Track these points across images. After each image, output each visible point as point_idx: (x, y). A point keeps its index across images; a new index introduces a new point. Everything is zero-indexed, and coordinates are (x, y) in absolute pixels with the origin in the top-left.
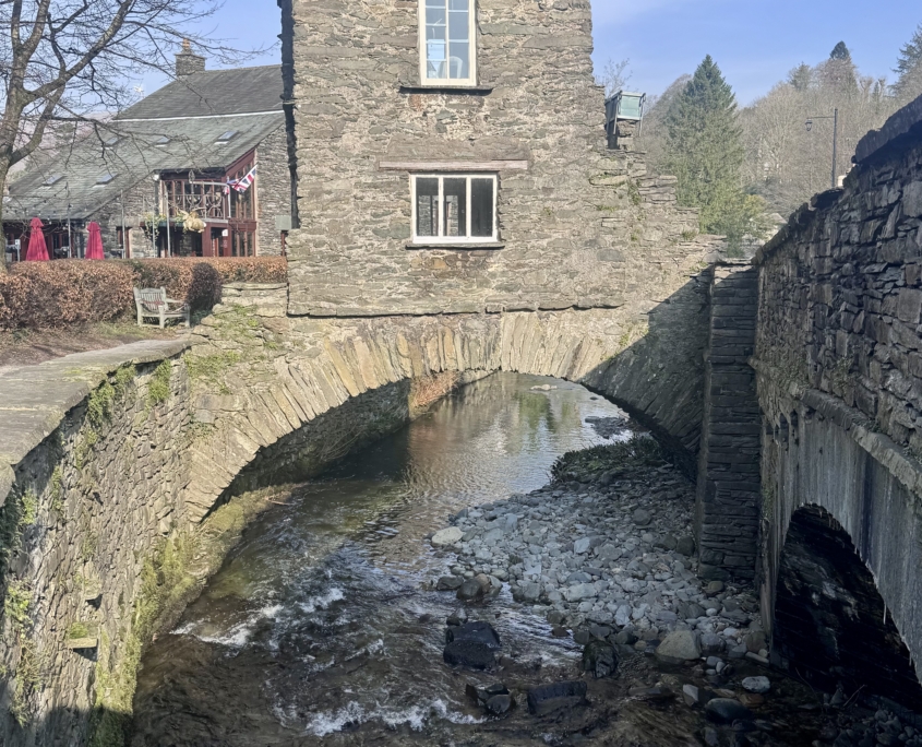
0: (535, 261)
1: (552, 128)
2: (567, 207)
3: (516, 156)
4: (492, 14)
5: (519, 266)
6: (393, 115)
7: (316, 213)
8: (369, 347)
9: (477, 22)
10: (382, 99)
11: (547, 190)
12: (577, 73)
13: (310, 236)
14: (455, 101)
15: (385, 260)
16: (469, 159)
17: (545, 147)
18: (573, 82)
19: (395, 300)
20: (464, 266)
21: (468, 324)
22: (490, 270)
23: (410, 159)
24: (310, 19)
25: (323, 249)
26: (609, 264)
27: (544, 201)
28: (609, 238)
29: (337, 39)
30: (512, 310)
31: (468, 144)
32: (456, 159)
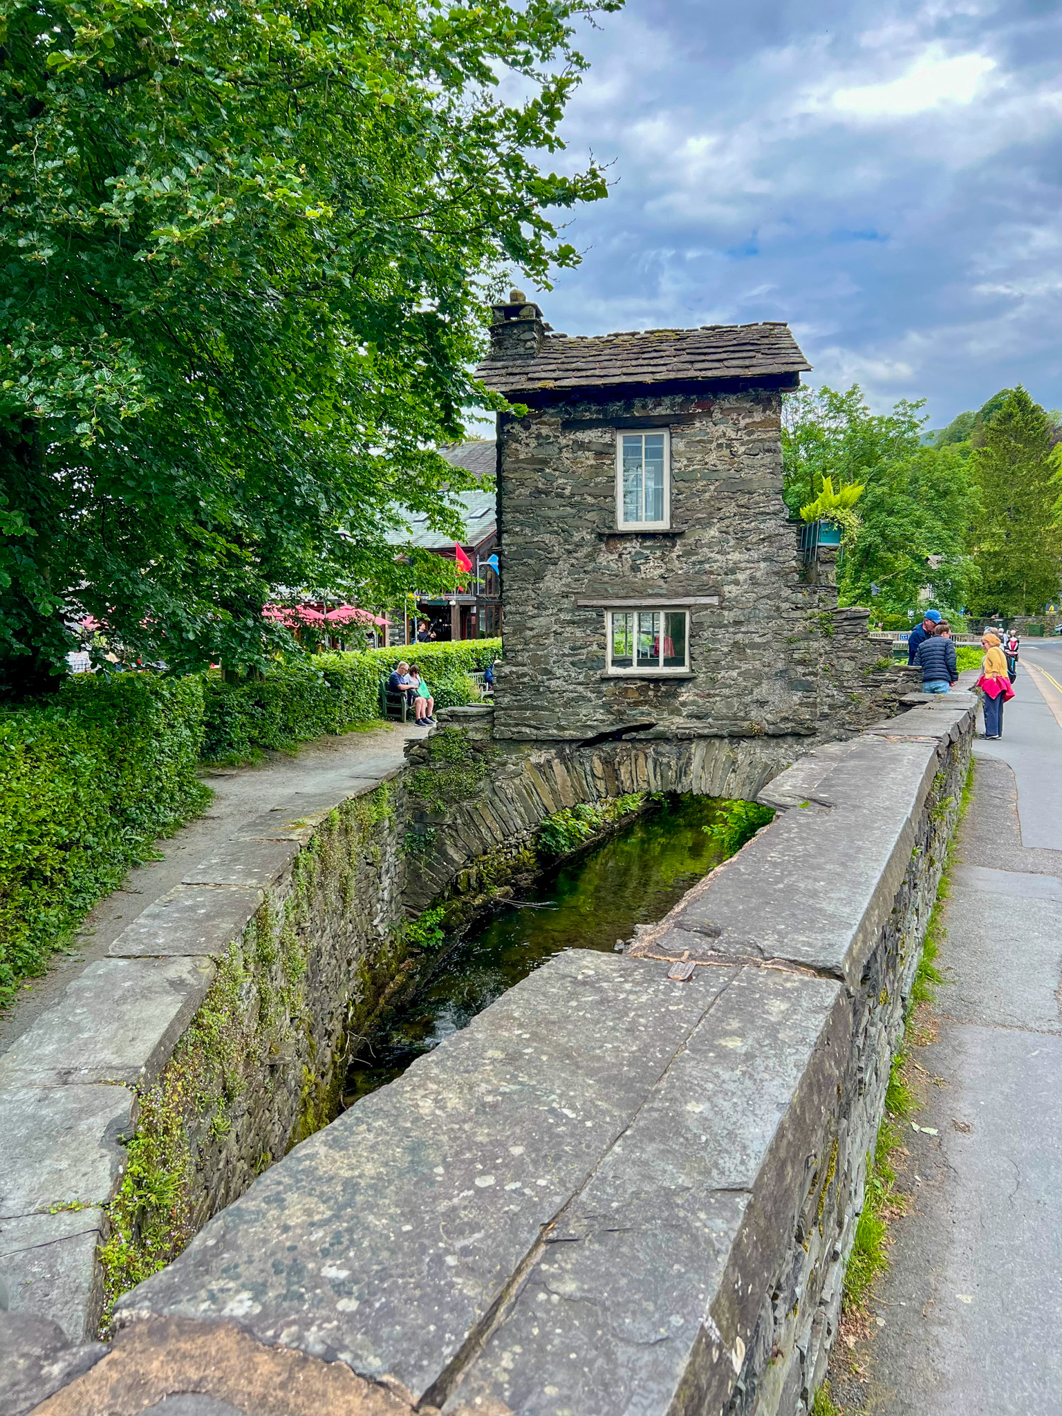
0: (726, 691)
1: (743, 565)
2: (758, 640)
3: (708, 592)
4: (685, 463)
5: (709, 695)
6: (591, 557)
7: (520, 647)
8: (567, 768)
9: (671, 470)
10: (579, 545)
11: (737, 623)
13: (514, 669)
14: (648, 543)
15: (580, 688)
16: (661, 596)
17: (736, 583)
18: (764, 521)
19: (590, 726)
20: (656, 696)
21: (660, 749)
22: (681, 699)
23: (606, 598)
24: (517, 475)
25: (526, 680)
26: (800, 694)
27: (735, 634)
28: (800, 669)
29: (540, 492)
30: (702, 737)
31: (661, 582)
32: (650, 596)
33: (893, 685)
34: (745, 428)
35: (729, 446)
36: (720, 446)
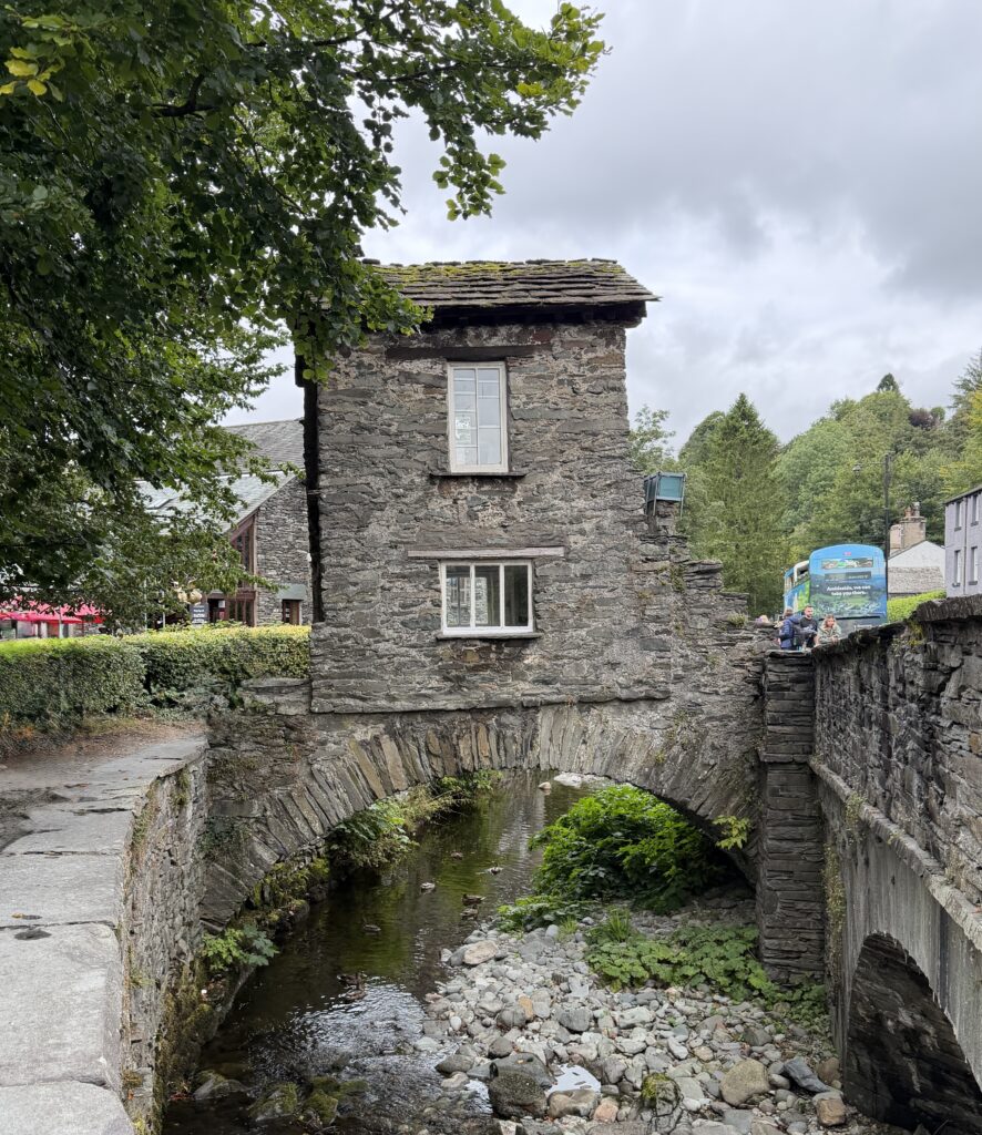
0: (575, 653)
1: (588, 513)
2: (607, 595)
3: (552, 543)
4: (524, 400)
5: (557, 657)
6: (423, 502)
7: (341, 605)
8: (398, 745)
9: (509, 407)
10: (410, 488)
11: (585, 577)
12: (614, 458)
13: (335, 630)
14: (486, 488)
15: (413, 652)
16: (502, 546)
17: (582, 532)
18: (610, 466)
19: (425, 696)
20: (498, 659)
21: (503, 720)
22: (526, 662)
23: (439, 548)
24: (336, 408)
25: (349, 643)
26: (653, 654)
27: (583, 588)
28: (653, 627)
29: (363, 428)
30: (549, 704)
31: (500, 531)
32: (489, 546)
33: (748, 643)
34: (588, 363)
35: (571, 383)
36: (561, 382)
